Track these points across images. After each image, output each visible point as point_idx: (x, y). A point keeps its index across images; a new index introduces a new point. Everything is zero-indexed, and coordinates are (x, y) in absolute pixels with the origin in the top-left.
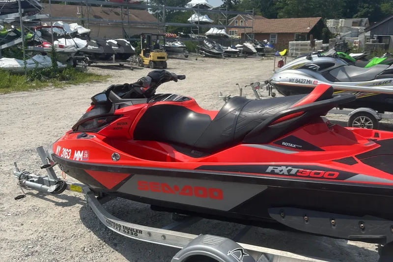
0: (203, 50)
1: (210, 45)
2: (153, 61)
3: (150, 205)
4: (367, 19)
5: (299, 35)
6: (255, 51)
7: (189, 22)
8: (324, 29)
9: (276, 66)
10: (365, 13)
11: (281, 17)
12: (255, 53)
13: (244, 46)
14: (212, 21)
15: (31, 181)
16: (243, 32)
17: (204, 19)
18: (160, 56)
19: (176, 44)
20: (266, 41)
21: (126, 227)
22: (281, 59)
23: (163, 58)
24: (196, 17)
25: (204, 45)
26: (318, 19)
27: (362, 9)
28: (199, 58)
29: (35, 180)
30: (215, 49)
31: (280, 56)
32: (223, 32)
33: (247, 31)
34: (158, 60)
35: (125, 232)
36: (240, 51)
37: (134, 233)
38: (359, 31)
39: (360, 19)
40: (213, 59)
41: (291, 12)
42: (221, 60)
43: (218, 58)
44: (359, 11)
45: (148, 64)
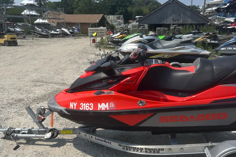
0: (35, 33)
1: (40, 30)
2: (7, 41)
3: (151, 132)
4: (122, 15)
5: (93, 24)
6: (69, 33)
7: (22, 15)
8: (106, 21)
9: (91, 42)
10: (121, 12)
11: (76, 13)
12: (69, 35)
13: (62, 30)
14: (39, 15)
15: (23, 133)
16: (59, 22)
17: (34, 13)
18: (12, 37)
19: (18, 29)
20: (74, 27)
21: (148, 149)
22: (94, 38)
23: (15, 38)
24: (27, 12)
25: (35, 30)
26: (102, 15)
27: (119, 10)
28: (34, 38)
29: (26, 132)
30: (43, 32)
31: (93, 36)
32: (46, 21)
33: (61, 21)
34: (11, 40)
35: (148, 152)
36: (60, 34)
37: (156, 151)
38: (120, 22)
39: (119, 16)
40: (43, 38)
41: (82, 10)
42: (49, 39)
43: (47, 38)
44: (117, 11)
45: (3, 43)
